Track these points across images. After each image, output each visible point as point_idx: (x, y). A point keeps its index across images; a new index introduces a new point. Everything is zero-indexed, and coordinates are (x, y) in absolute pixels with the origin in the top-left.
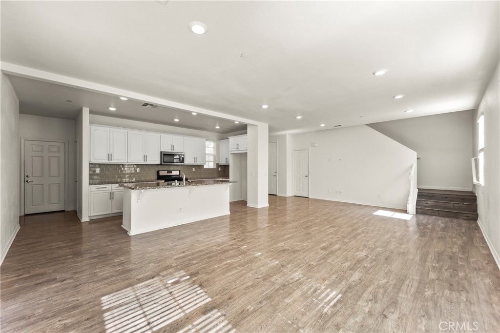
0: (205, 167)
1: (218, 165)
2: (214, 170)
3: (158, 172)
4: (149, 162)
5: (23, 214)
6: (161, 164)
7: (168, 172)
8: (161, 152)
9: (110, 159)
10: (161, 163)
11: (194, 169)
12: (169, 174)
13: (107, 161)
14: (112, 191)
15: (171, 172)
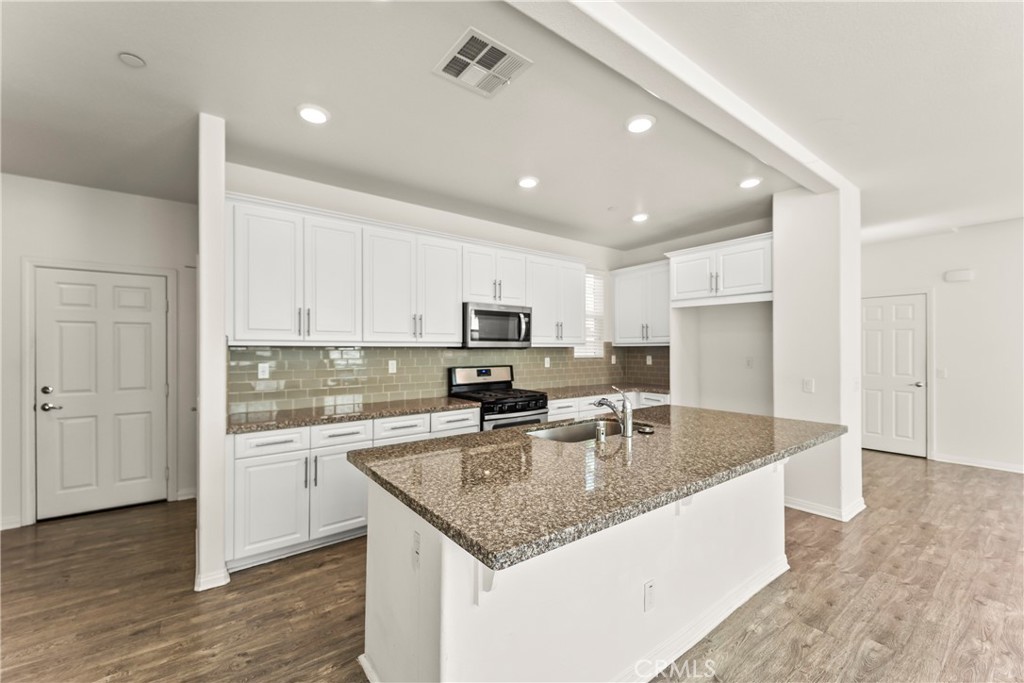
0: (577, 354)
1: (611, 349)
2: (599, 363)
3: (450, 372)
4: (427, 340)
5: (30, 520)
6: (464, 347)
7: (480, 373)
8: (465, 306)
9: (304, 328)
10: (464, 341)
11: (547, 362)
12: (481, 379)
13: (295, 337)
14: (314, 452)
15: (488, 373)
